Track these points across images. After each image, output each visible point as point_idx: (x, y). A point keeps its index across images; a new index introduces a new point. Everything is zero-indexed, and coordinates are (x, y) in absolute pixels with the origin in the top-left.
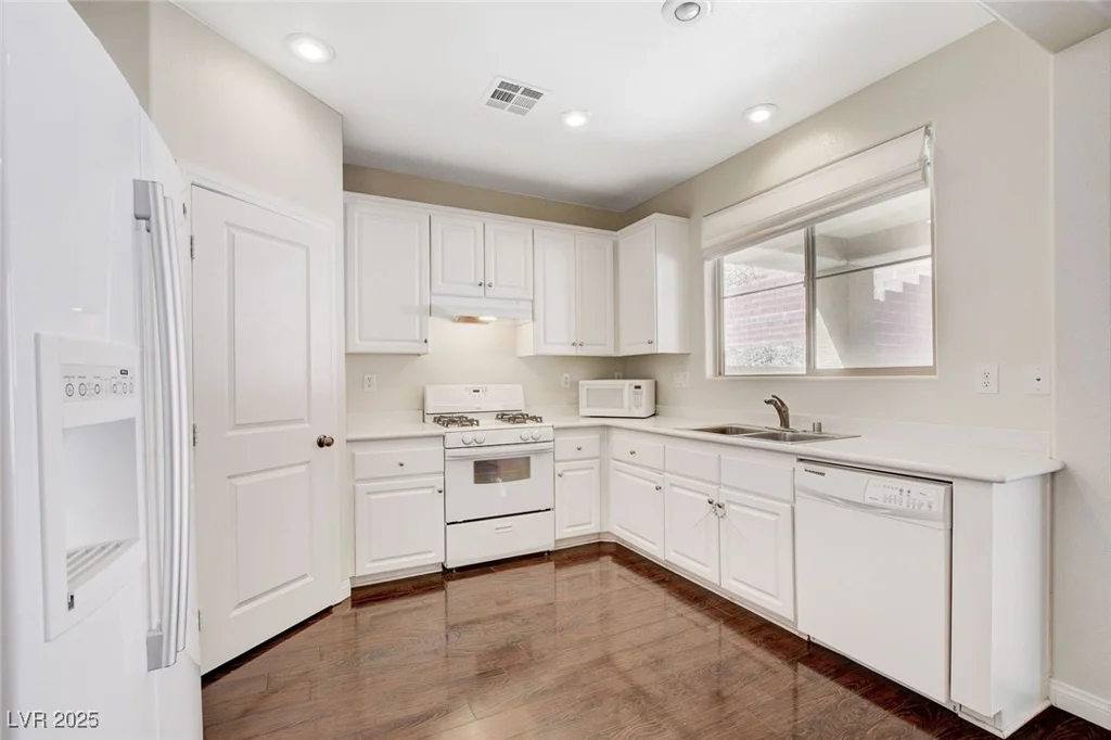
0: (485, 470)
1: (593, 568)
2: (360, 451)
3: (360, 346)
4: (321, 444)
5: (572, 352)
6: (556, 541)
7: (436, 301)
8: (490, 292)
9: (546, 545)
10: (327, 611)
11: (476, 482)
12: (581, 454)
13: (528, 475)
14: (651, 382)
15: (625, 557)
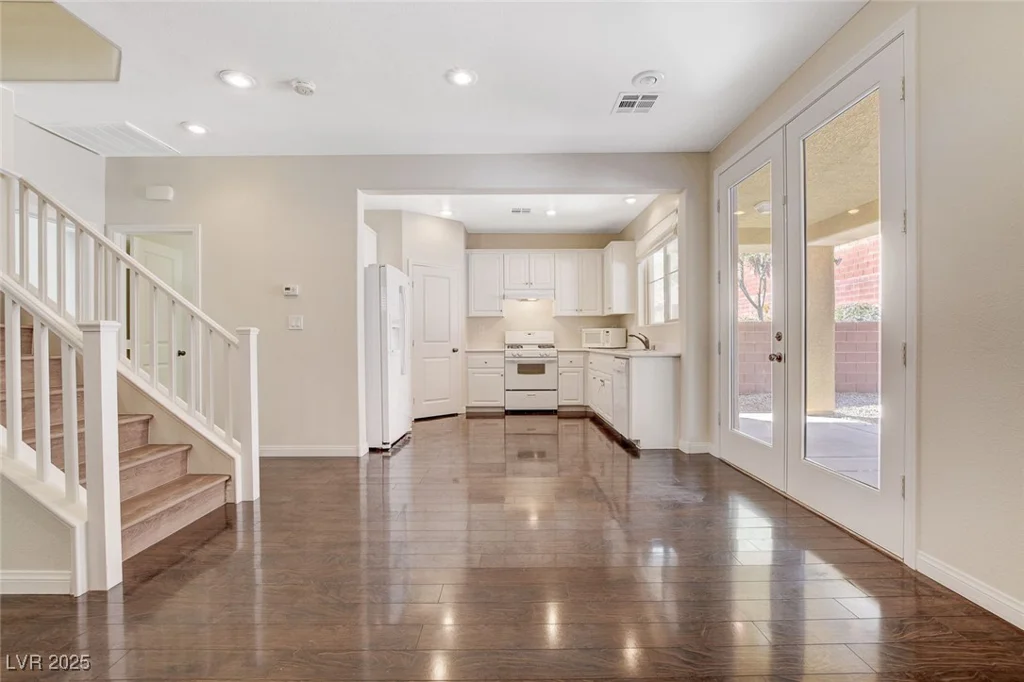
0: (525, 369)
1: (579, 423)
2: (471, 356)
3: (473, 314)
4: (454, 351)
5: (576, 314)
6: (559, 406)
7: (507, 293)
8: (532, 287)
9: (553, 406)
10: (457, 415)
11: (519, 372)
12: (571, 365)
13: (543, 372)
14: (624, 330)
15: (597, 420)
